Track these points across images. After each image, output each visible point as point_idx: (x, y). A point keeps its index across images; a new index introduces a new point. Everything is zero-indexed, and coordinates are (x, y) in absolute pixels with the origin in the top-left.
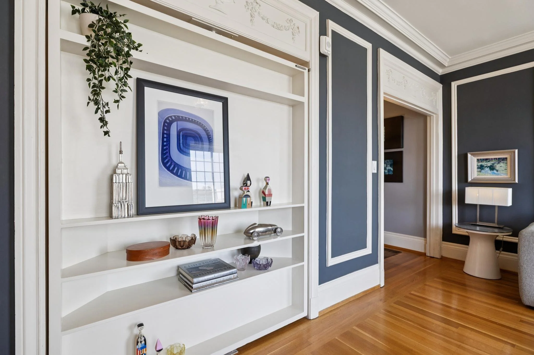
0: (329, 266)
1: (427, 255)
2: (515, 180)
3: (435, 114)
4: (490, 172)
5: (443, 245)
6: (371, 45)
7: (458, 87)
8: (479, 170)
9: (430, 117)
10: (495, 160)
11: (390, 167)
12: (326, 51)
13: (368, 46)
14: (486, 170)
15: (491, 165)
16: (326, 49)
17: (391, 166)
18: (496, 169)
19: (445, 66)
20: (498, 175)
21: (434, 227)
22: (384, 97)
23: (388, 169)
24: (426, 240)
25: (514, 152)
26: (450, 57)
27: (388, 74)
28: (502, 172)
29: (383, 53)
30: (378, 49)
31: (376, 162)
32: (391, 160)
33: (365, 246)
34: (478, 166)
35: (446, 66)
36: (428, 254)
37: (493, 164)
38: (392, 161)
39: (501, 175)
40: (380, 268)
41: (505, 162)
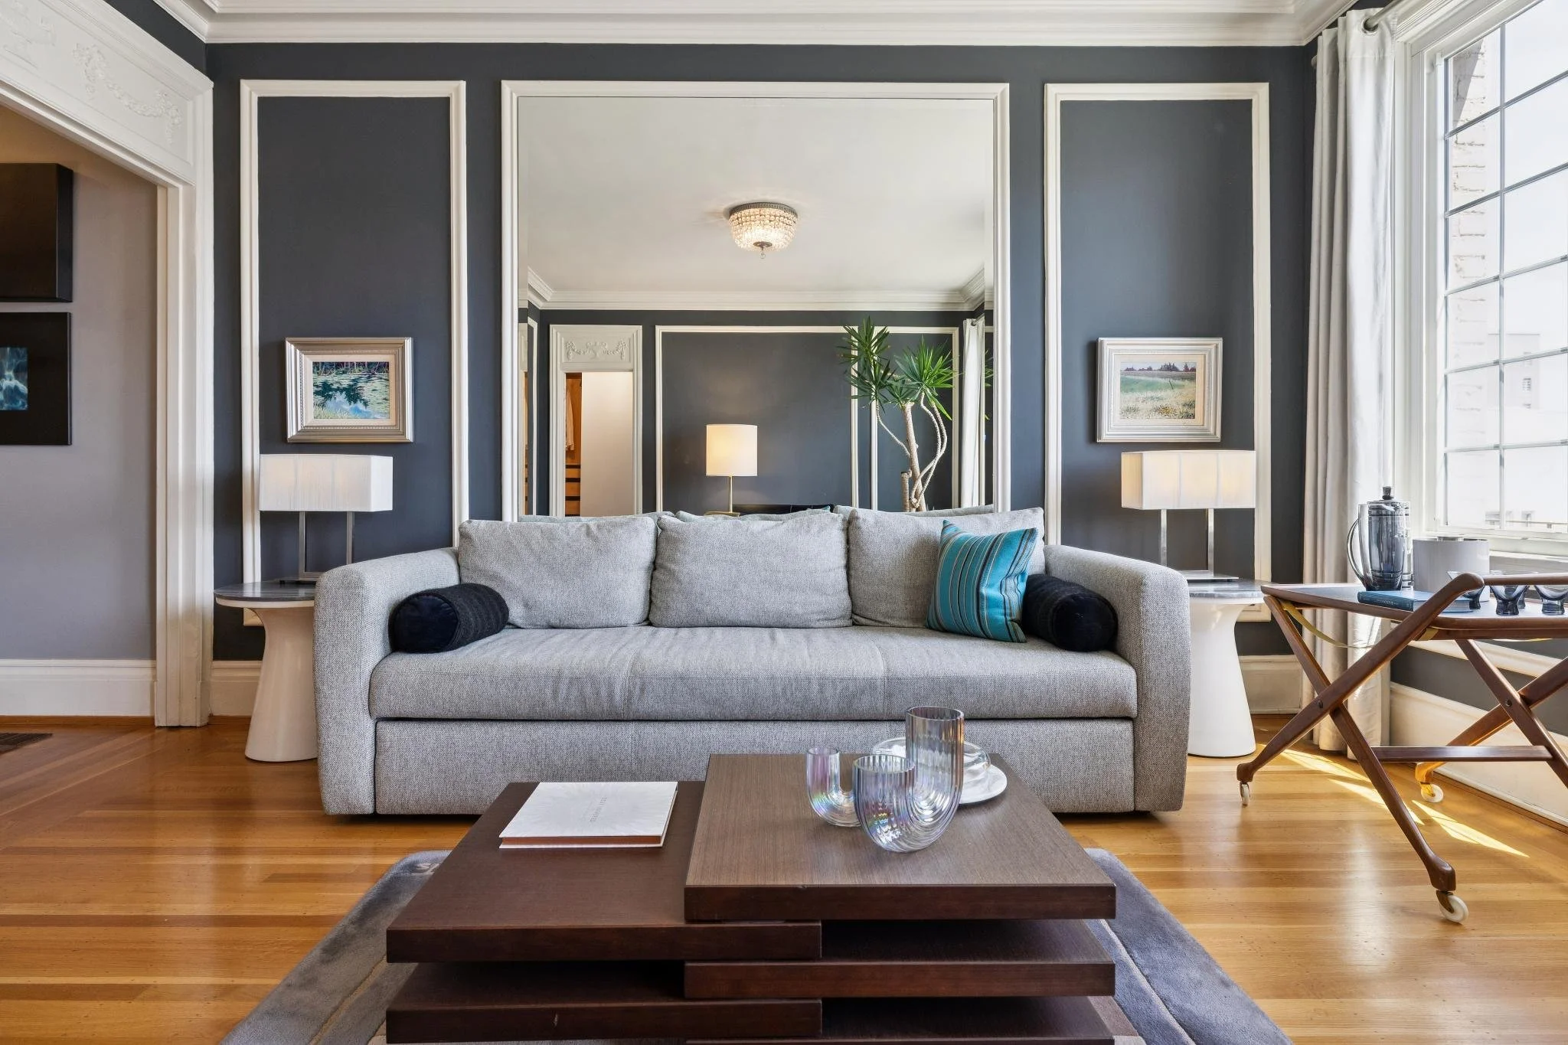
1: (157, 724)
2: (404, 434)
3: (185, 183)
4: (347, 406)
5: (216, 675)
7: (263, 101)
8: (320, 398)
10: (361, 368)
11: (17, 378)
14: (337, 400)
15: (352, 383)
17: (17, 373)
18: (363, 398)
19: (213, 12)
20: (367, 416)
21: (181, 611)
23: (9, 388)
24: (154, 668)
25: (403, 344)
28: (377, 407)
32: (21, 347)
34: (317, 386)
36: (161, 720)
37: (355, 381)
38: (22, 351)
39: (375, 416)
41: (384, 376)
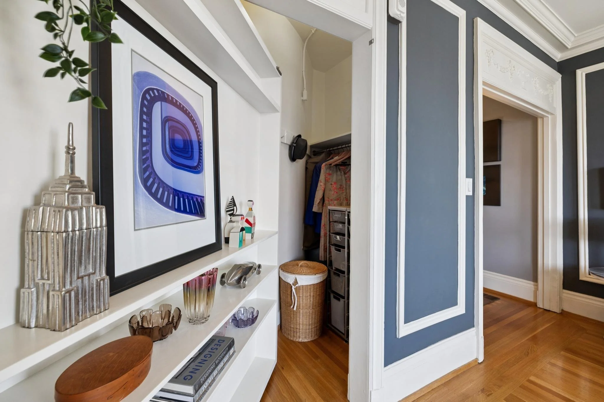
0: (401, 336)
1: (538, 306)
3: (552, 114)
5: (564, 295)
6: (464, 12)
7: (588, 76)
9: (543, 118)
12: (399, 13)
13: (460, 13)
16: (398, 10)
19: (567, 48)
21: (550, 268)
22: (483, 89)
24: (537, 286)
26: (576, 35)
27: (488, 55)
29: (481, 25)
30: (474, 20)
31: (471, 180)
33: (454, 303)
35: (569, 47)
36: (540, 305)
40: (477, 335)
